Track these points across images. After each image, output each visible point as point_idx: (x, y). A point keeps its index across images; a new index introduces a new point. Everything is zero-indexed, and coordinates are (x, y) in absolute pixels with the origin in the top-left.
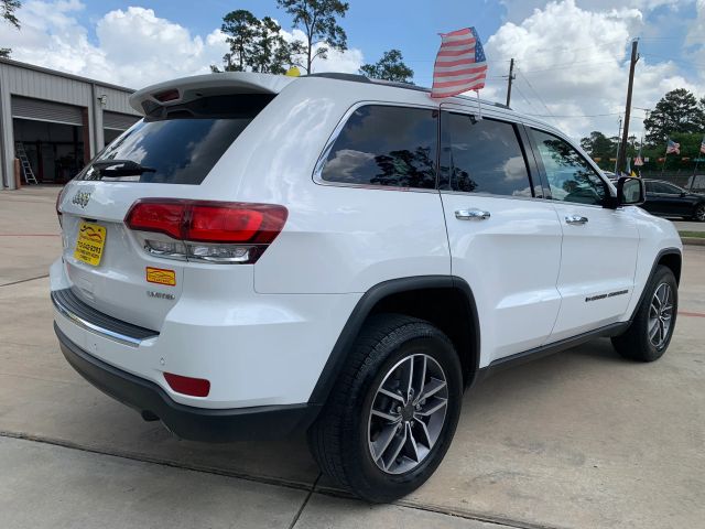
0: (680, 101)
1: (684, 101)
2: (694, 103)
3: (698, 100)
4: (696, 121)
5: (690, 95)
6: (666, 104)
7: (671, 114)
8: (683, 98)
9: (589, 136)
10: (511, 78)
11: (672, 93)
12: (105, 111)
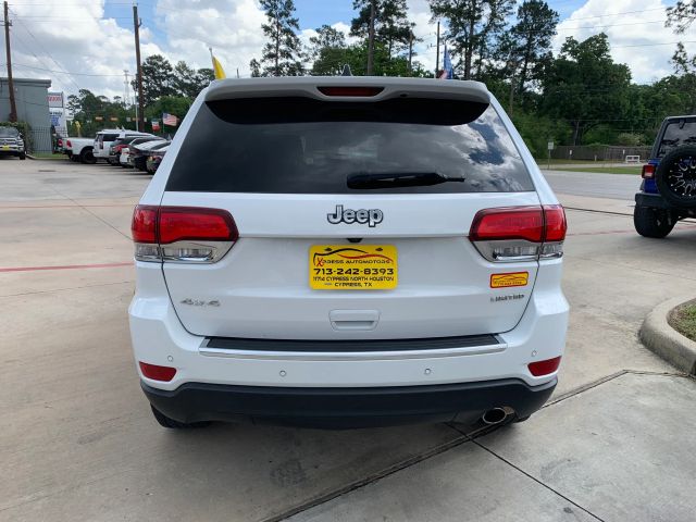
0: (159, 67)
1: (163, 67)
2: (171, 70)
3: (173, 66)
4: (175, 86)
5: (166, 62)
6: (148, 68)
7: (154, 78)
8: (160, 63)
9: (78, 94)
10: (7, 24)
11: (151, 58)
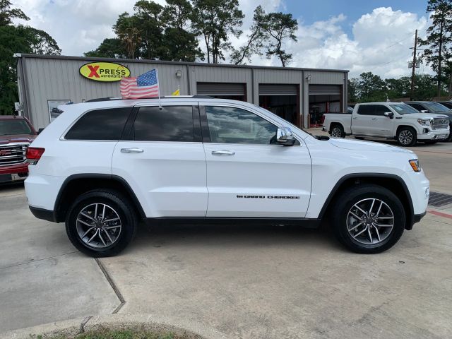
12: (310, 85)
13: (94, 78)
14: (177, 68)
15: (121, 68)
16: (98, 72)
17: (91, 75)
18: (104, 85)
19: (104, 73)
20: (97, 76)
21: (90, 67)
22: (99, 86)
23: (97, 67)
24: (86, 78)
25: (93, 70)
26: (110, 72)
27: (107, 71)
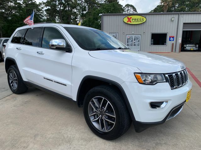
13: (129, 23)
14: (172, 16)
15: (142, 18)
16: (131, 20)
17: (128, 22)
18: (133, 26)
19: (133, 21)
20: (131, 22)
21: (128, 18)
22: (131, 26)
23: (131, 18)
24: (126, 23)
25: (129, 19)
26: (137, 20)
27: (135, 19)
